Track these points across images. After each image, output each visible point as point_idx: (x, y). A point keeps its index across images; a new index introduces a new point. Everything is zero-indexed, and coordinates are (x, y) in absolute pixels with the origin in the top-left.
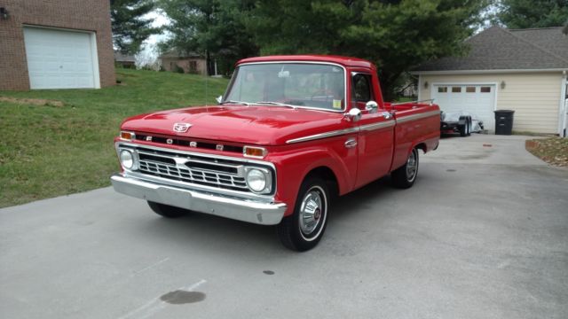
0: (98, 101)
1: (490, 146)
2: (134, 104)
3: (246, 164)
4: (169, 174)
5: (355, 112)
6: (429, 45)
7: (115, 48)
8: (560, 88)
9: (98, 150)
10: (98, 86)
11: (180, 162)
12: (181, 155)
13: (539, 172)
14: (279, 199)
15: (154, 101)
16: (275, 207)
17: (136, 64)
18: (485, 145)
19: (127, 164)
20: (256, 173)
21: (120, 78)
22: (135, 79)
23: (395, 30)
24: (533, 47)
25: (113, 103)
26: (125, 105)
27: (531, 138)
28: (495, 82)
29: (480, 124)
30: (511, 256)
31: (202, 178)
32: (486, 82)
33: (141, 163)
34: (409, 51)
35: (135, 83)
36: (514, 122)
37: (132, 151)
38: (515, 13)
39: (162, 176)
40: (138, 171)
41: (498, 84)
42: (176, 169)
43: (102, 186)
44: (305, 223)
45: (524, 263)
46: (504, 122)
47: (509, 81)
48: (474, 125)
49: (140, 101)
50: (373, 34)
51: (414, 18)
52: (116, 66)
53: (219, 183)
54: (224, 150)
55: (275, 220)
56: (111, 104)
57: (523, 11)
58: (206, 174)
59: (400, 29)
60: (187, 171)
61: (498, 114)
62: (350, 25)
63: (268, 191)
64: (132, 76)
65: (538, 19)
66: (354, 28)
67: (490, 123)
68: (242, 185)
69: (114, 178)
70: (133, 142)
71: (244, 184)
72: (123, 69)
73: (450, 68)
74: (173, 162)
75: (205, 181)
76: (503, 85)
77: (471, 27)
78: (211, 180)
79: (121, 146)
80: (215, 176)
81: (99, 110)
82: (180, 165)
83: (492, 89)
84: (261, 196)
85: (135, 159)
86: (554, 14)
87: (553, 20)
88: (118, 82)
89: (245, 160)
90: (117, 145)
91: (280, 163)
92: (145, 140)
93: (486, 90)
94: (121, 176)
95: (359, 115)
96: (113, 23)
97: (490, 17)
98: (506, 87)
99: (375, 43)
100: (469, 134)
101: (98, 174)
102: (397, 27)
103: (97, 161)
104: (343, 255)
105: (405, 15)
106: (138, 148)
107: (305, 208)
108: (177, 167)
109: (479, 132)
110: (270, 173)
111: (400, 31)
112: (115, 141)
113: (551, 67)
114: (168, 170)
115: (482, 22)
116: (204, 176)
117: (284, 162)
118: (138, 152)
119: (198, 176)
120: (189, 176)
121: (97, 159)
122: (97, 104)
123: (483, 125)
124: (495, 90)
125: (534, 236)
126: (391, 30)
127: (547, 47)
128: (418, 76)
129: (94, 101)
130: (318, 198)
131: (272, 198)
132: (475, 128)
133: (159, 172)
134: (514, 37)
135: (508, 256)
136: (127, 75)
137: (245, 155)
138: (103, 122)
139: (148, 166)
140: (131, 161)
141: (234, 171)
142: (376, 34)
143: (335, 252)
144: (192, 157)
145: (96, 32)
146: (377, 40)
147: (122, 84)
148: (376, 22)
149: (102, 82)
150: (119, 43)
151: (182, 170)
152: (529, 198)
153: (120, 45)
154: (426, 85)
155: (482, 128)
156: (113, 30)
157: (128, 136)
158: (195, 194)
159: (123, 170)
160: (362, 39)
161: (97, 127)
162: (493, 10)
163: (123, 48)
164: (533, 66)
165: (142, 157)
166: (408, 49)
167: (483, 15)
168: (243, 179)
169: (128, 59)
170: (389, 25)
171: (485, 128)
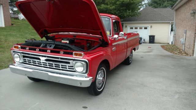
0: (3, 32)
1: (150, 48)
2: (19, 33)
3: (74, 60)
4: (37, 65)
5: (116, 36)
6: (129, 12)
7: (11, 12)
8: (169, 28)
9: (4, 52)
10: (3, 26)
11: (43, 59)
12: (43, 56)
13: (171, 57)
14: (90, 75)
15: (27, 32)
16: (88, 79)
17: (19, 18)
18: (149, 47)
19: (17, 60)
20: (79, 64)
21: (13, 23)
22: (19, 23)
23: (117, 7)
24: (160, 14)
25: (10, 33)
26: (15, 33)
27: (162, 45)
28: (148, 26)
29: (144, 40)
30: (178, 93)
31: (53, 66)
32: (146, 26)
33: (24, 59)
34: (122, 15)
35: (19, 25)
36: (155, 39)
37: (19, 54)
38: (153, 2)
39: (34, 65)
40: (22, 63)
41: (150, 26)
42: (41, 62)
43: (5, 68)
44: (98, 84)
45: (184, 96)
46: (152, 39)
47: (153, 25)
48: (143, 40)
49: (22, 32)
50: (109, 7)
51: (123, 3)
52: (11, 18)
53: (61, 68)
54: (63, 54)
55: (88, 85)
56: (9, 33)
57: (156, 2)
58: (55, 64)
59: (118, 6)
60: (46, 63)
61: (150, 36)
62: (101, 4)
63: (84, 72)
64: (18, 22)
65: (160, 5)
66: (103, 5)
67: (147, 39)
68: (72, 69)
69: (11, 66)
70: (20, 50)
71: (73, 69)
72: (14, 20)
73: (134, 21)
74: (39, 59)
75: (54, 67)
76: (151, 27)
77: (139, 7)
78: (57, 67)
79: (14, 52)
80: (59, 65)
81: (4, 35)
82: (43, 60)
83: (148, 28)
84: (81, 74)
85: (21, 57)
86: (166, 4)
87: (165, 6)
88: (12, 24)
89: (73, 58)
90: (12, 51)
91: (90, 59)
92: (26, 49)
93: (146, 28)
94: (14, 65)
95: (118, 37)
96: (9, 2)
97: (145, 4)
98: (152, 27)
99: (110, 11)
100: (141, 44)
101: (3, 62)
102: (117, 6)
103: (3, 57)
104: (114, 96)
105: (121, 1)
106: (22, 53)
107: (98, 77)
108: (41, 61)
109: (144, 43)
110: (86, 64)
111: (119, 7)
112: (11, 50)
113: (166, 21)
114: (37, 63)
115: (143, 5)
116: (54, 65)
117: (92, 59)
118: (22, 54)
119: (51, 65)
120: (47, 65)
121: (3, 56)
122: (3, 33)
123: (145, 40)
124: (149, 28)
125: (182, 83)
126: (115, 7)
127: (164, 14)
128: (123, 23)
129: (2, 32)
130: (103, 72)
131: (86, 75)
132: (143, 41)
133: (32, 64)
134: (154, 11)
135: (177, 93)
136: (16, 22)
137: (74, 56)
138: (6, 40)
139: (27, 61)
140: (19, 59)
141: (69, 63)
142: (111, 8)
143: (110, 95)
144: (48, 57)
145: (2, 4)
146: (110, 10)
147: (14, 25)
148: (110, 3)
149: (5, 25)
150: (12, 10)
151: (43, 63)
152: (173, 67)
153: (13, 11)
154: (126, 27)
155: (145, 41)
156: (10, 5)
157: (18, 48)
158: (50, 74)
159: (15, 63)
160: (105, 10)
161: (3, 42)
162: (146, 2)
163: (14, 12)
164: (161, 20)
165: (24, 57)
166: (121, 14)
167: (143, 3)
168: (73, 67)
169: (16, 16)
170: (115, 5)
171: (146, 41)
